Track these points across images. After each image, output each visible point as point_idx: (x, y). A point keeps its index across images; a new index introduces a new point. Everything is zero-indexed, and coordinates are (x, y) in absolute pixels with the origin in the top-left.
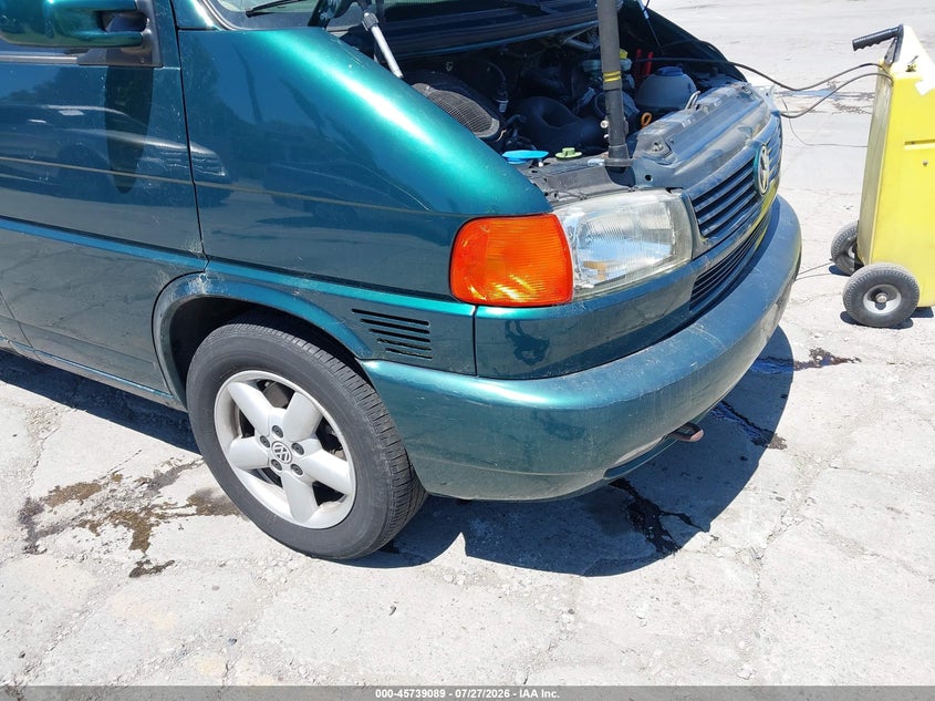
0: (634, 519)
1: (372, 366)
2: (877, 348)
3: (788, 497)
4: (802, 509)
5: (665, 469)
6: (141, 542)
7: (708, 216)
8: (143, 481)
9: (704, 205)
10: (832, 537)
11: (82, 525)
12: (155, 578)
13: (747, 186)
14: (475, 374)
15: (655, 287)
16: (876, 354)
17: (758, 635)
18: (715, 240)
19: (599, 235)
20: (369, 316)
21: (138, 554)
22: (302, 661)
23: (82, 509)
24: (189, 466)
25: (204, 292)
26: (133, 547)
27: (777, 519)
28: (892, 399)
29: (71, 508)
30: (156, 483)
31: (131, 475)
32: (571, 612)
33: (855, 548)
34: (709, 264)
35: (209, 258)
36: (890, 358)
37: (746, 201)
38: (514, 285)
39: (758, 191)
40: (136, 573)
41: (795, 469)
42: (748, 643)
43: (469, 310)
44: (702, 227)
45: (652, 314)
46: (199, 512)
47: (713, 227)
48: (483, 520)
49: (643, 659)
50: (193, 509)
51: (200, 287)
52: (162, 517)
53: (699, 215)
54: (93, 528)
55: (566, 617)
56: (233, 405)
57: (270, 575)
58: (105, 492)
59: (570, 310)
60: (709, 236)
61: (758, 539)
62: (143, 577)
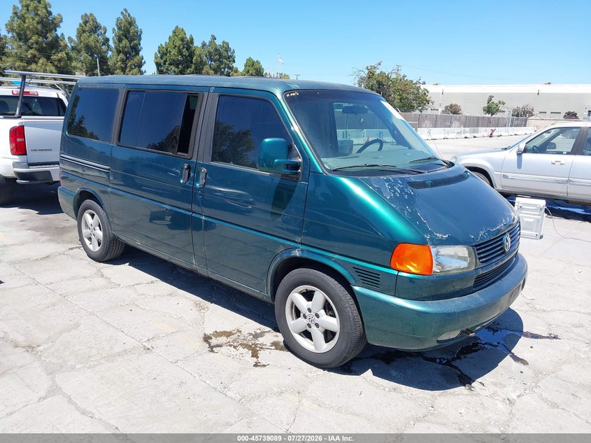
0: (461, 381)
1: (356, 288)
2: (582, 336)
3: (529, 384)
4: (534, 389)
5: (475, 365)
6: (255, 355)
7: (482, 255)
8: (251, 334)
9: (481, 251)
10: (545, 400)
11: (231, 346)
12: (264, 368)
13: (500, 248)
14: (394, 296)
15: (461, 276)
16: (579, 338)
17: (509, 426)
18: (484, 264)
19: (443, 256)
20: (358, 270)
21: (255, 359)
22: (326, 403)
23: (228, 340)
24: (267, 332)
25: (298, 255)
26: (252, 356)
27: (522, 391)
28: (583, 356)
29: (223, 340)
30: (256, 336)
31: (245, 332)
32: (432, 407)
33: (555, 406)
34: (481, 272)
35: (302, 244)
36: (587, 341)
37: (499, 253)
38: (412, 266)
39: (505, 250)
40: (255, 365)
41: (533, 375)
42: (504, 428)
43: (396, 273)
44: (480, 259)
45: (458, 287)
46: (276, 349)
47: (484, 260)
48: (396, 371)
49: (462, 427)
50: (274, 347)
51: (297, 253)
52: (262, 348)
53: (479, 254)
54: (235, 347)
55: (431, 408)
56: (292, 303)
57: (309, 374)
58: (235, 336)
59: (431, 278)
60: (482, 262)
61: (513, 396)
62: (259, 368)
